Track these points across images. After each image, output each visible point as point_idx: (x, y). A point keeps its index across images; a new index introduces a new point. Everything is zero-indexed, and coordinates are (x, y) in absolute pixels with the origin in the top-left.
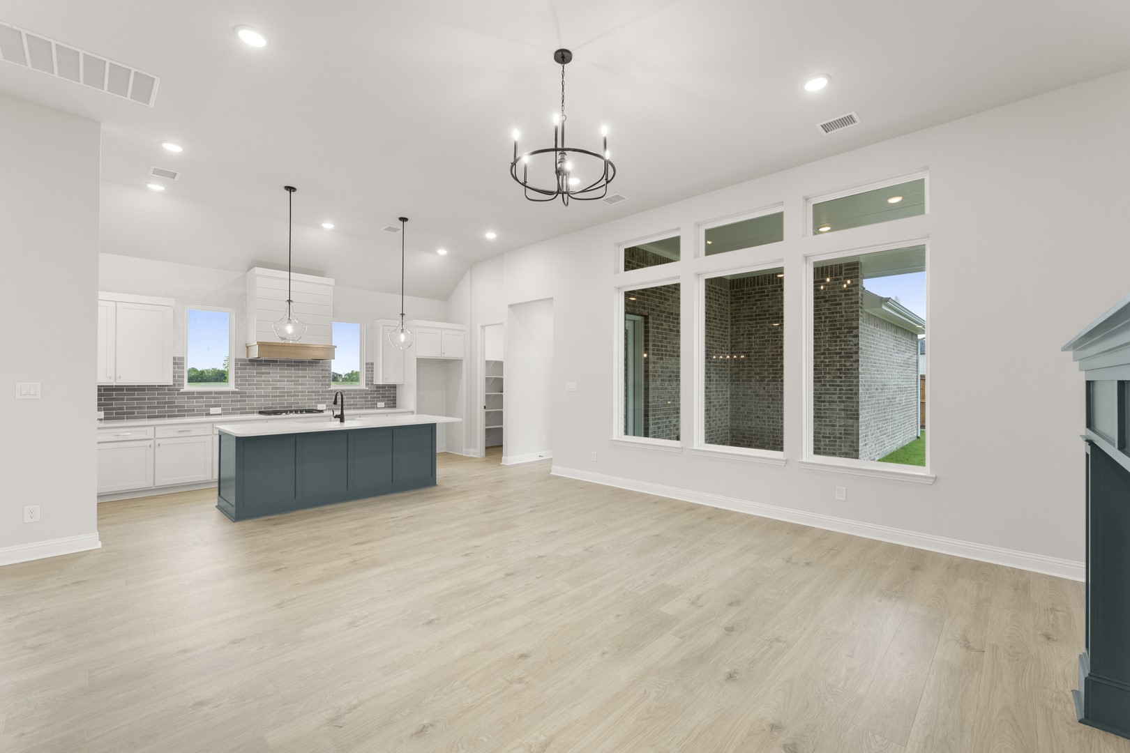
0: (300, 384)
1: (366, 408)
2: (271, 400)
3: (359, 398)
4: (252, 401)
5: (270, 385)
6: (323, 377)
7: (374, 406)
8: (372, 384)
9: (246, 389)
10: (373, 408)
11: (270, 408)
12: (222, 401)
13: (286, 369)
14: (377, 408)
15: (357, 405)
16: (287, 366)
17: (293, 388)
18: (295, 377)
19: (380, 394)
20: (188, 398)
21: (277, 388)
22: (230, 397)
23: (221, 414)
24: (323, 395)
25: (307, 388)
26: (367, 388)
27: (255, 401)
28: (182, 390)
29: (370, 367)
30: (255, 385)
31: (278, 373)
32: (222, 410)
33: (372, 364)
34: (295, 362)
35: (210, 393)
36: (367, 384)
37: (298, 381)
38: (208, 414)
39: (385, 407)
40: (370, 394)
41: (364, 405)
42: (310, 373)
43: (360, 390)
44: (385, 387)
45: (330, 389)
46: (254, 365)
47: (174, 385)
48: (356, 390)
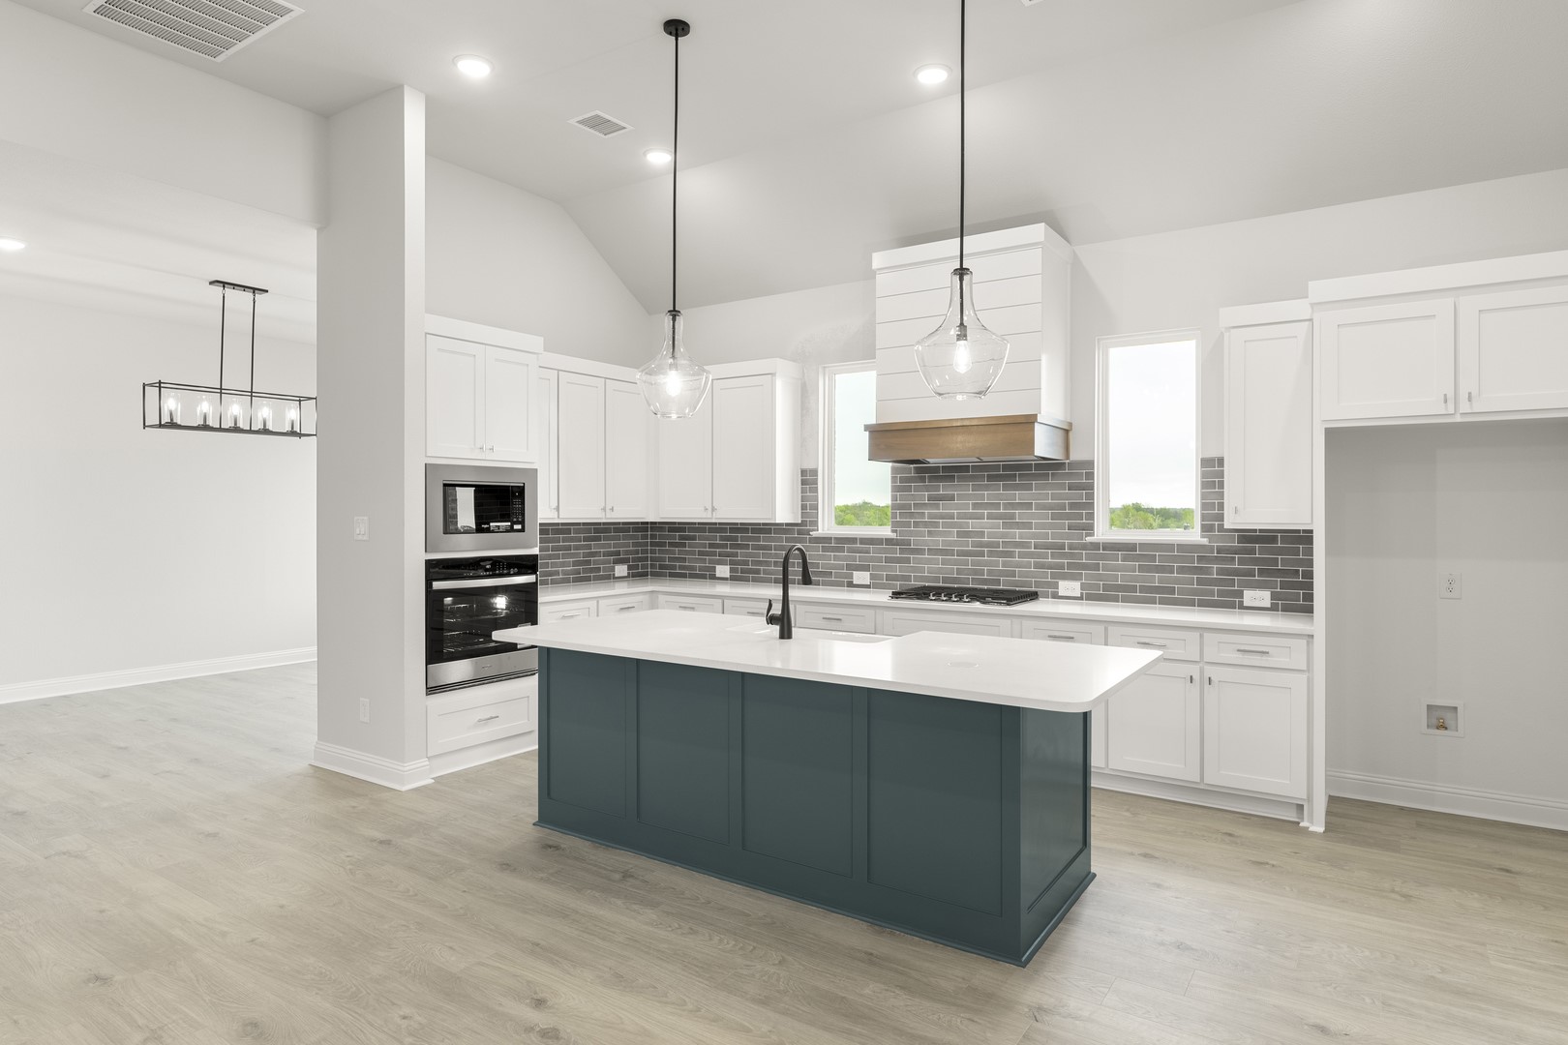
0: (1019, 525)
1: (1203, 604)
2: (956, 563)
3: (1181, 570)
4: (920, 561)
5: (953, 525)
6: (1072, 506)
7: (1231, 601)
8: (1221, 528)
9: (911, 533)
10: (1231, 606)
11: (955, 580)
12: (873, 559)
13: (987, 487)
14: (1242, 607)
15: (1172, 591)
16: (990, 477)
17: (1003, 535)
18: (1006, 505)
19: (1256, 561)
20: (824, 549)
21: (967, 534)
22: (885, 551)
23: (868, 587)
24: (1072, 556)
25: (1035, 536)
26: (1205, 541)
27: (929, 561)
28: (814, 534)
29: (1213, 473)
30: (926, 525)
31: (969, 497)
32: (872, 577)
33: (1221, 461)
34: (1006, 467)
35: (852, 540)
36: (1206, 529)
37: (1013, 516)
38: (851, 585)
39: (1273, 608)
40: (1216, 560)
41: (1194, 592)
42: (1044, 493)
43: (1182, 547)
44: (1273, 539)
45: (1089, 539)
46: (923, 480)
47: (803, 523)
48: (1169, 547)
